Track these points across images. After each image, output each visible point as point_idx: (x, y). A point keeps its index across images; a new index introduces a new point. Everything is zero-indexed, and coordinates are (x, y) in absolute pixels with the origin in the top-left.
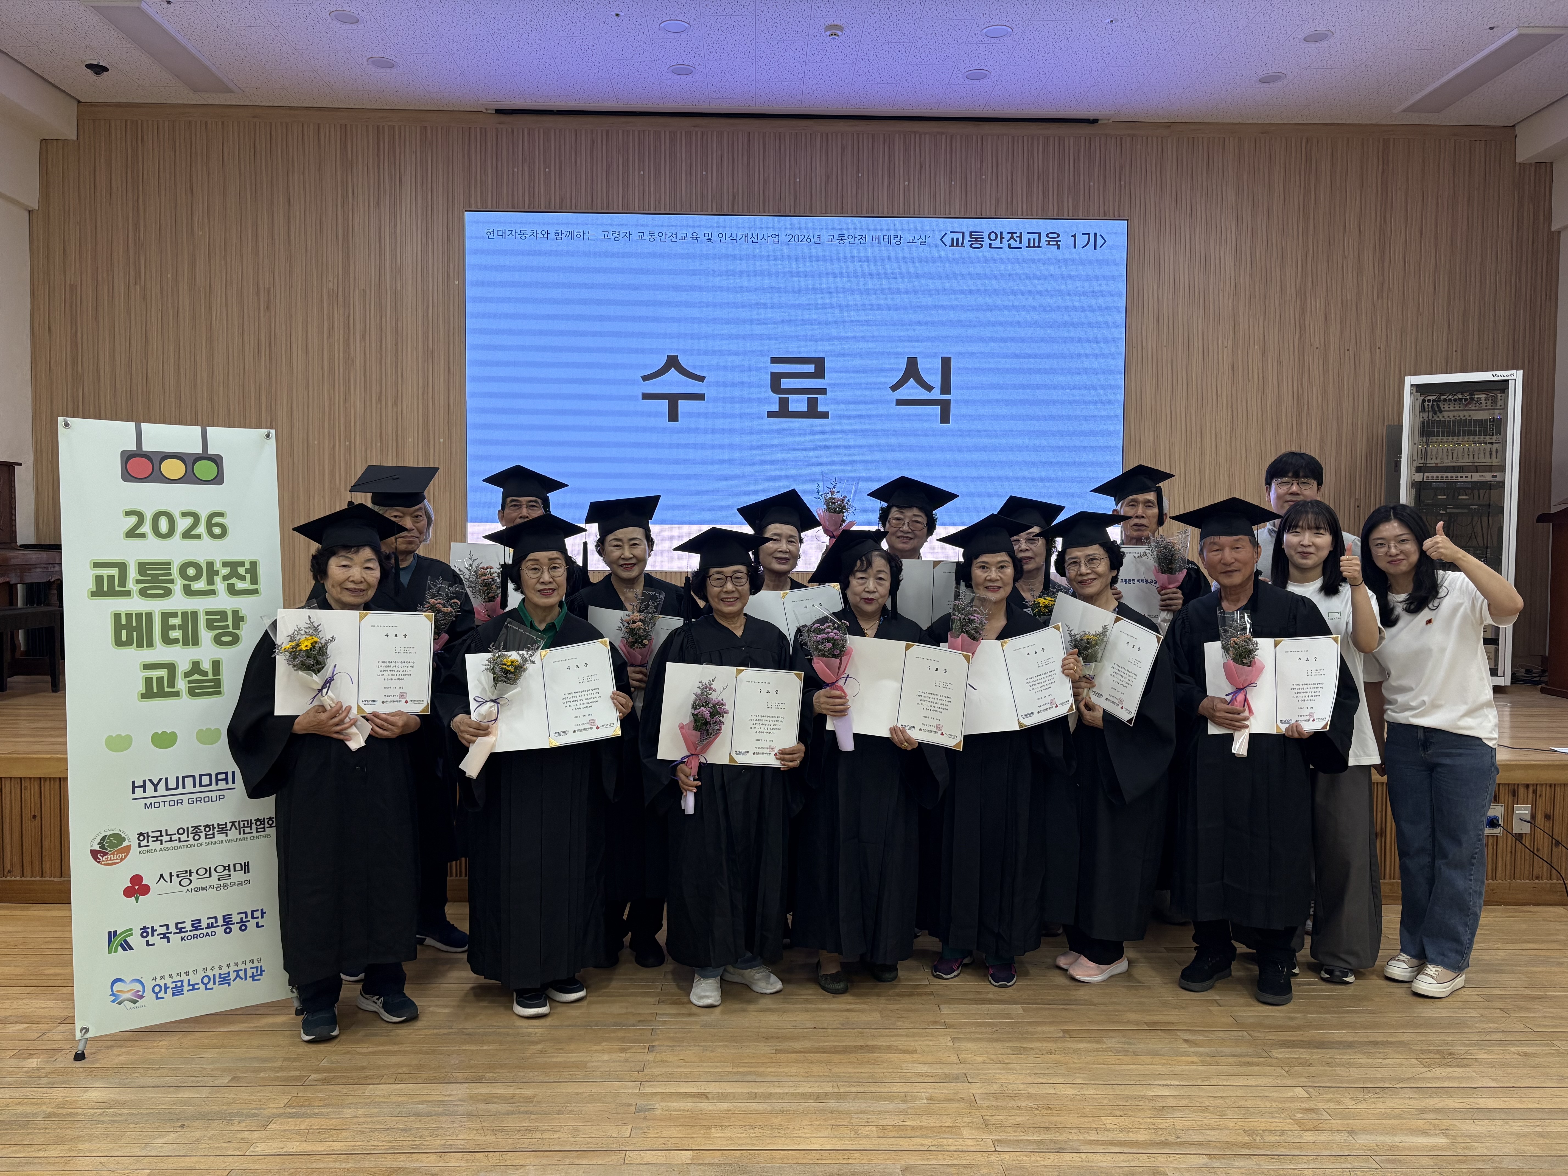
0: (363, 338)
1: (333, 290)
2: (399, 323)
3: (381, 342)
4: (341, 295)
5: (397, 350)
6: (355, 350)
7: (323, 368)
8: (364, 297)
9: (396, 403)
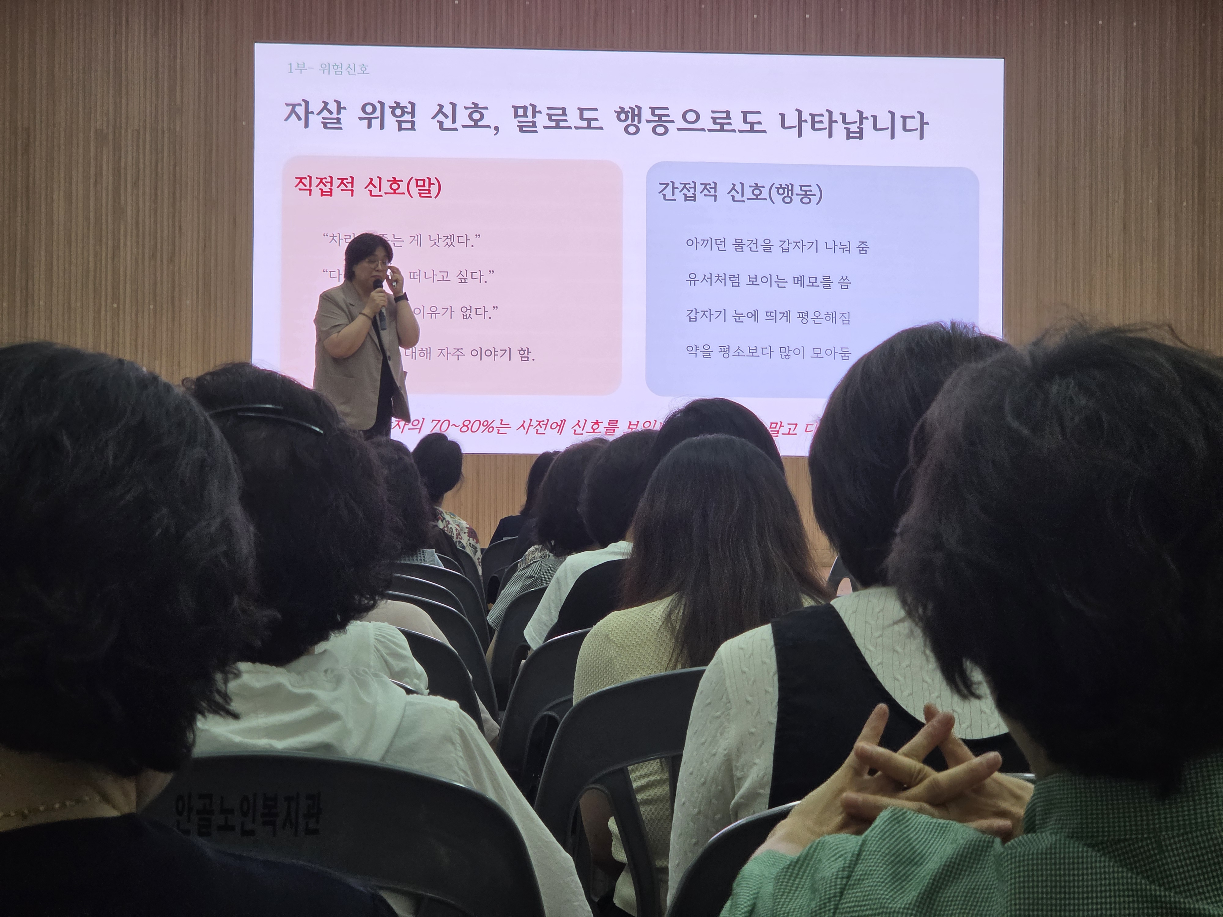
0: (136, 184)
1: (102, 130)
2: (178, 169)
3: (156, 189)
4: (111, 136)
5: (174, 198)
6: (126, 201)
7: (88, 219)
8: (138, 138)
9: (171, 260)
